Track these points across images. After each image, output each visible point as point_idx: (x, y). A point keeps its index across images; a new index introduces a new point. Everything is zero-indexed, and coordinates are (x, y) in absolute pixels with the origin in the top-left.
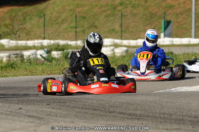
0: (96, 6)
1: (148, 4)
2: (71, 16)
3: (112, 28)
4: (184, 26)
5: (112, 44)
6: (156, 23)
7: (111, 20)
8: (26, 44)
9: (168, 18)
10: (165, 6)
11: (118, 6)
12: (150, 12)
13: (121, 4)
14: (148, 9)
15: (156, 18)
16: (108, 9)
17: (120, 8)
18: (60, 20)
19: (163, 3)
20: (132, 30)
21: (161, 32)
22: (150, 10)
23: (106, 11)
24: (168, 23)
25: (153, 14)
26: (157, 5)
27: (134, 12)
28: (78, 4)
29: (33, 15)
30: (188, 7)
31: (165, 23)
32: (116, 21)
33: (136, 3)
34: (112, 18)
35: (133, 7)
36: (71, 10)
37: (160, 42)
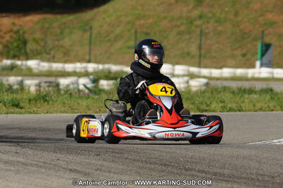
0: (165, 18)
1: (239, 19)
2: (129, 31)
3: (186, 50)
5: (186, 73)
6: (249, 45)
7: (185, 40)
8: (64, 68)
9: (267, 40)
10: (262, 22)
11: (195, 20)
12: (241, 30)
13: (200, 17)
14: (238, 26)
15: (250, 39)
16: (182, 24)
17: (198, 23)
18: (112, 36)
19: (261, 18)
20: (214, 54)
21: (257, 60)
22: (242, 27)
23: (179, 26)
24: (266, 47)
25: (246, 33)
26: (252, 21)
27: (219, 28)
28: (139, 14)
29: (74, 28)
31: (262, 47)
32: (192, 40)
33: (223, 16)
34: (187, 37)
35: (217, 22)
36: (129, 22)
37: (255, 73)
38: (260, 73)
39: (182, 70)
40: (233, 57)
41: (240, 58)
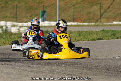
3: (5, 15)
4: (51, 14)
6: (33, 12)
7: (5, 10)
10: (38, 2)
11: (9, 1)
14: (28, 4)
15: (33, 9)
16: (3, 3)
17: (10, 3)
22: (29, 4)
23: (1, 5)
24: (44, 12)
25: (31, 7)
30: (53, 2)
31: (42, 12)
32: (8, 10)
34: (5, 9)
35: (18, 2)
37: (42, 24)
38: (44, 24)
39: (10, 24)
40: (26, 17)
41: (29, 17)
